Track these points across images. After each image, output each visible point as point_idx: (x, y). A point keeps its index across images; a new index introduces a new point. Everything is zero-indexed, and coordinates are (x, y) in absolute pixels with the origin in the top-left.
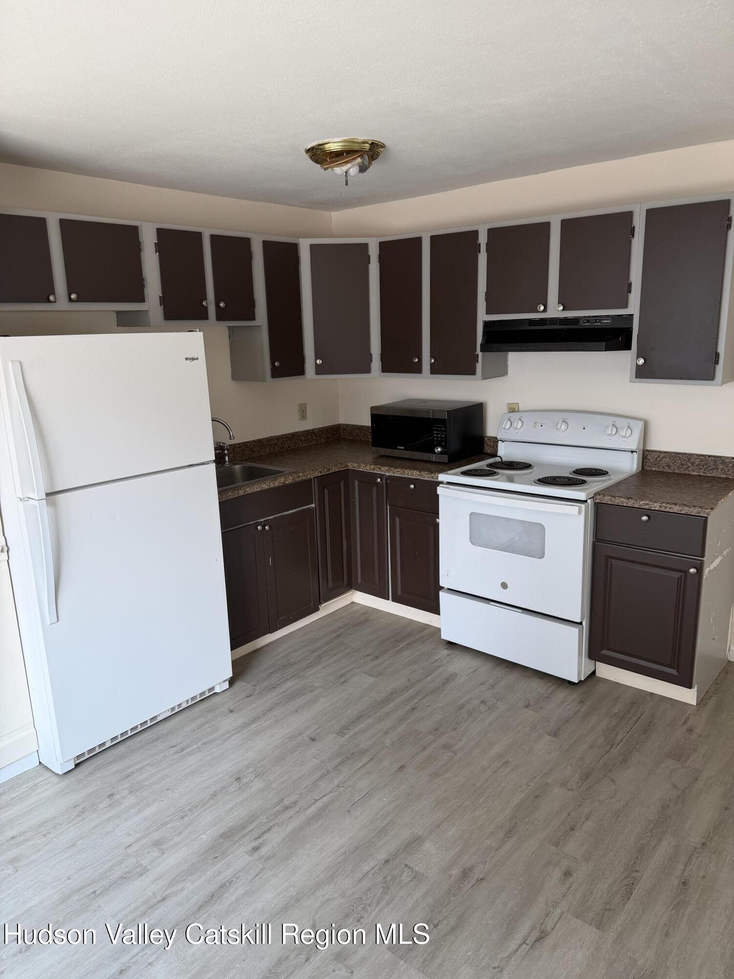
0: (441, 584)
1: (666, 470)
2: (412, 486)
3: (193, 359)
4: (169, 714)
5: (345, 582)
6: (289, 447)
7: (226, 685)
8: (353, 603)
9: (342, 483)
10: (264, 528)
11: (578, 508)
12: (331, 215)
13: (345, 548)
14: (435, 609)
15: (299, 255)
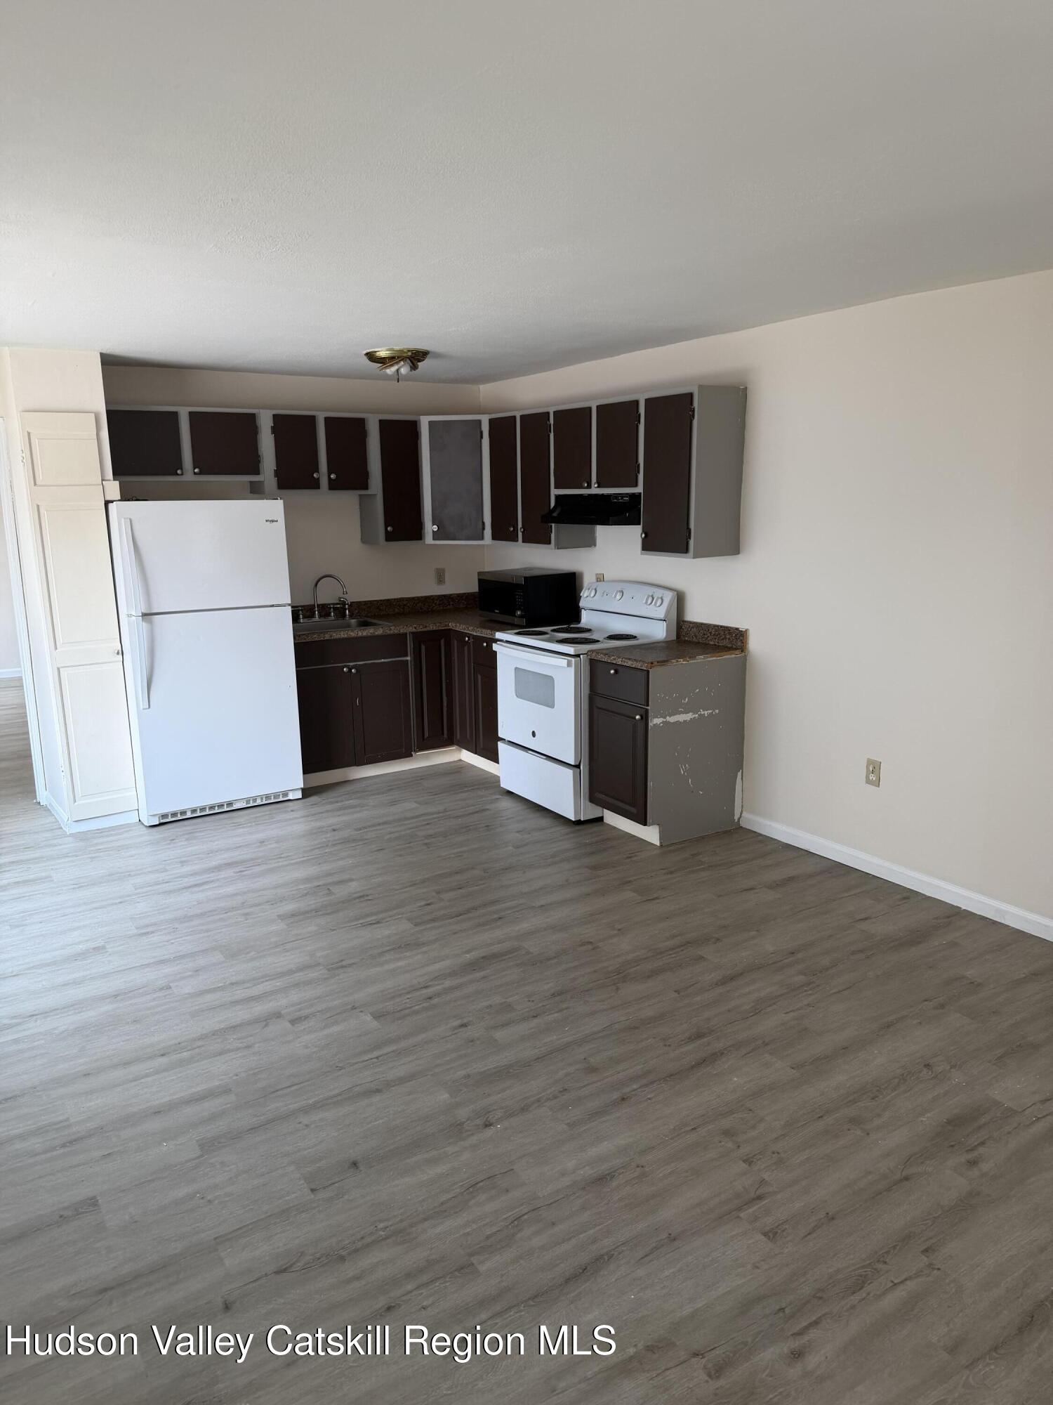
0: (500, 735)
1: (695, 640)
2: (485, 644)
3: (273, 521)
4: (244, 805)
5: (445, 736)
6: (421, 609)
7: (299, 795)
8: (460, 760)
9: (442, 642)
10: (350, 670)
11: (566, 661)
12: (479, 388)
13: (445, 704)
14: (494, 757)
15: (418, 429)
